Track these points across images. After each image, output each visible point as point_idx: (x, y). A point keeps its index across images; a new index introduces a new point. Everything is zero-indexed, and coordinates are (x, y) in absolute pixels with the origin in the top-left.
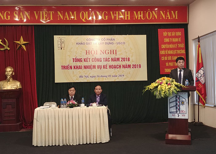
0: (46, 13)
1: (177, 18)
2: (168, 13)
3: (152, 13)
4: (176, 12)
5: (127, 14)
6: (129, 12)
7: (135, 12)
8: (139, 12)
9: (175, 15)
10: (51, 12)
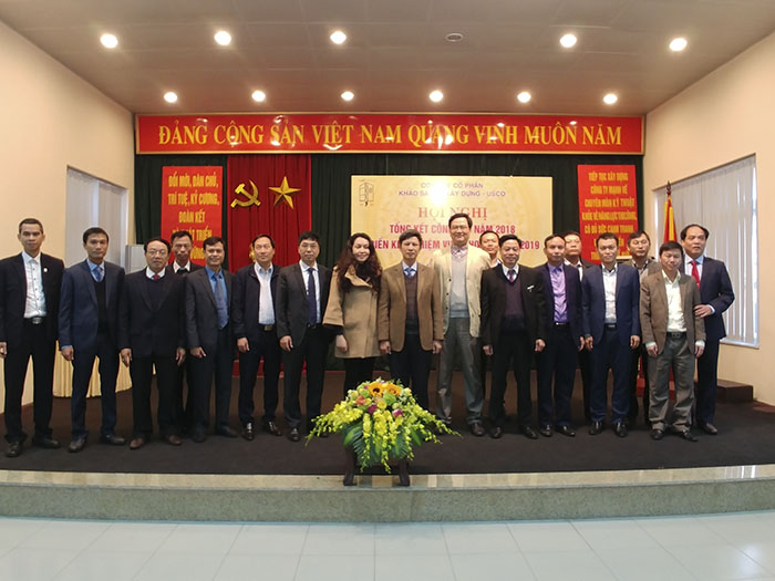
0: (337, 129)
1: (619, 142)
2: (600, 131)
3: (565, 130)
4: (618, 129)
5: (512, 131)
6: (515, 128)
7: (527, 128)
8: (536, 128)
9: (616, 137)
10: (348, 127)
